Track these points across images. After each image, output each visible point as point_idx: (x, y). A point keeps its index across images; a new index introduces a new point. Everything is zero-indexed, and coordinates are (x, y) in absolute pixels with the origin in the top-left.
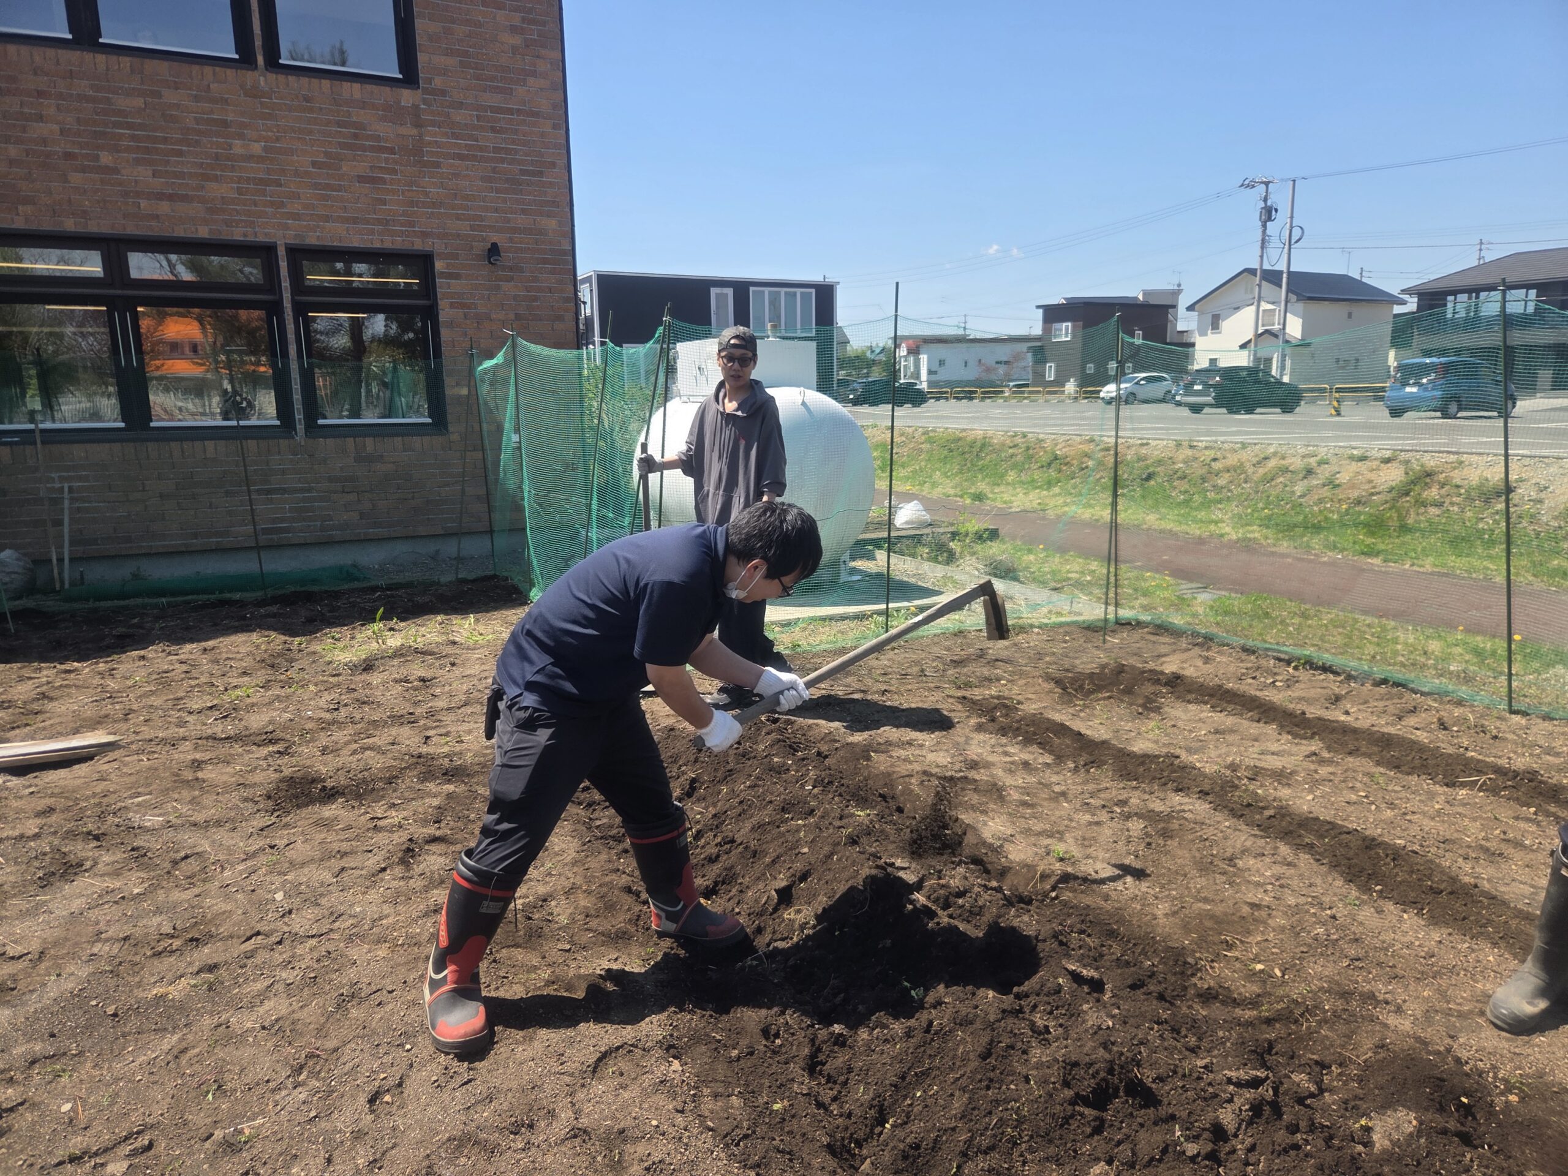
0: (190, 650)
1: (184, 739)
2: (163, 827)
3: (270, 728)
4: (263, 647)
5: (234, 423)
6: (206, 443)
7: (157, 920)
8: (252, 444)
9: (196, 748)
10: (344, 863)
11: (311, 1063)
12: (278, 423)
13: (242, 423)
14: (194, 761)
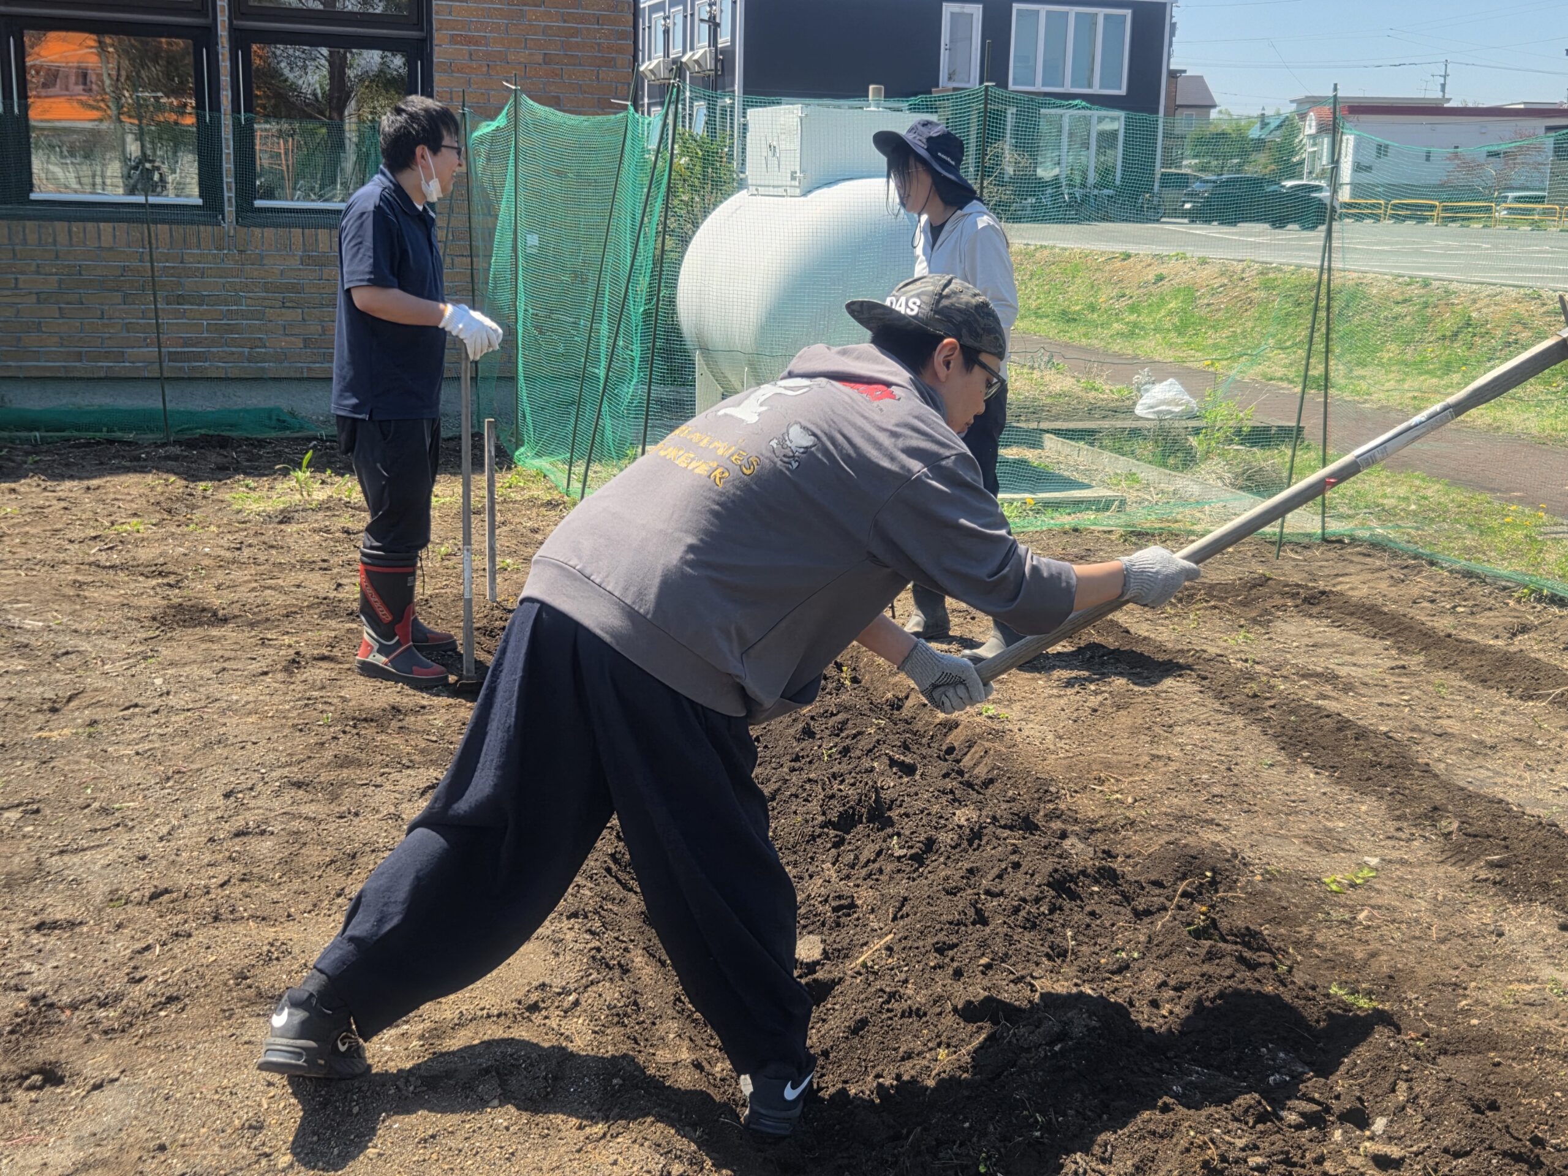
0: (69, 487)
1: (65, 562)
2: (43, 629)
3: (161, 560)
4: (159, 489)
5: (140, 199)
6: (102, 225)
7: (40, 689)
8: (162, 228)
9: (78, 570)
10: (226, 665)
11: (177, 776)
12: (200, 202)
13: (152, 200)
14: (75, 581)
